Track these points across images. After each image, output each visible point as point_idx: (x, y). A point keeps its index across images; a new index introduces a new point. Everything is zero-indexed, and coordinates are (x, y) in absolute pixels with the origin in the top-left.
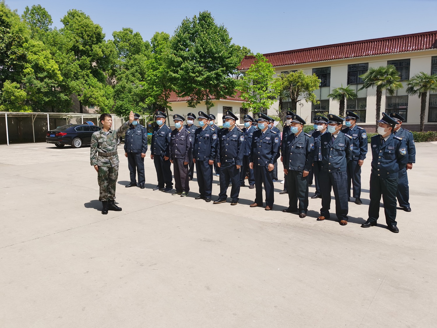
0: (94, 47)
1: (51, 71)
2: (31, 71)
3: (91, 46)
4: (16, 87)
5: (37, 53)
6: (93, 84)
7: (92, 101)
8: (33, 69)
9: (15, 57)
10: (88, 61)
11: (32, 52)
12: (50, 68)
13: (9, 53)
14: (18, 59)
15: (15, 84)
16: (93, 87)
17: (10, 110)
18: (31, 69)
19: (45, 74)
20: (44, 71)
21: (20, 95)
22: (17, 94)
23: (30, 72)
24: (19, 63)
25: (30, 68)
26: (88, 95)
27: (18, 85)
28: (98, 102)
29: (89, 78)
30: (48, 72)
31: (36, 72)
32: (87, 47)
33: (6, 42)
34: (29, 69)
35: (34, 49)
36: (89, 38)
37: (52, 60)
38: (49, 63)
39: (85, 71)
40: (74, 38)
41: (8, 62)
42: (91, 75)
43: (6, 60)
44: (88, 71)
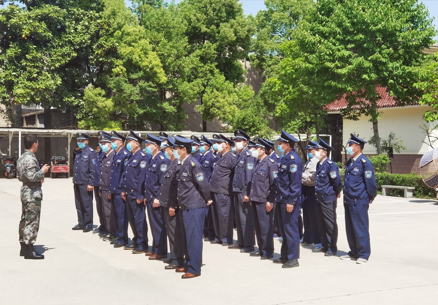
0: (222, 26)
1: (148, 70)
2: (122, 70)
3: (218, 26)
4: (100, 94)
5: (133, 44)
6: (218, 86)
7: (215, 112)
8: (124, 67)
9: (102, 52)
10: (213, 50)
11: (125, 43)
12: (148, 64)
13: (94, 47)
14: (105, 54)
15: (99, 90)
16: (218, 90)
17: (91, 127)
18: (122, 68)
19: (141, 73)
20: (140, 70)
21: (104, 105)
22: (100, 104)
23: (121, 72)
24: (106, 60)
25: (120, 66)
26: (209, 103)
27: (103, 92)
28: (224, 114)
29: (214, 76)
30: (145, 72)
31: (128, 72)
32: (213, 27)
33: (92, 32)
34: (119, 68)
35: (129, 38)
36: (215, 13)
37: (153, 53)
38: (147, 58)
39: (208, 66)
40: (195, 15)
41: (93, 60)
42: (216, 71)
43: (91, 57)
44: (213, 65)
